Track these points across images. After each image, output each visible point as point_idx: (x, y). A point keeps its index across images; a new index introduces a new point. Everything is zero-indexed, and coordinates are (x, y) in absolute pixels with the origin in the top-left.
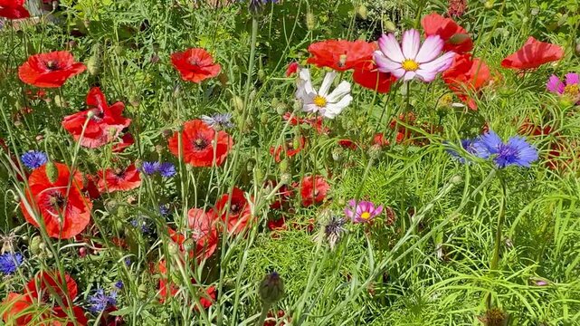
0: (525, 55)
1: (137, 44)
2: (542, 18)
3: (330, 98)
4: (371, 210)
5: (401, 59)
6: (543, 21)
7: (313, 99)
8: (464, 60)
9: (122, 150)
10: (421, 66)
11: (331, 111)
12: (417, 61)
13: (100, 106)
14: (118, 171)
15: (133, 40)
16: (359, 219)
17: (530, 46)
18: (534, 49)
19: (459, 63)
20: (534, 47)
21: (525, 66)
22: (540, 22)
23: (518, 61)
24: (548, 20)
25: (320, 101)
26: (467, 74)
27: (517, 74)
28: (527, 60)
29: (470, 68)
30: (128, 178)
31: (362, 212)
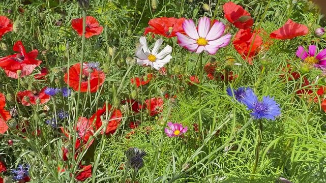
0: (284, 31)
1: (62, 10)
2: (300, 4)
3: (159, 56)
4: (181, 129)
5: (196, 37)
6: (300, 6)
7: (147, 56)
8: (246, 33)
9: (41, 78)
10: (209, 43)
11: (158, 65)
12: (207, 39)
13: (22, 52)
14: (35, 92)
15: (59, 8)
16: (173, 135)
17: (288, 25)
18: (290, 27)
19: (244, 34)
20: (290, 26)
21: (284, 37)
22: (299, 6)
23: (280, 34)
24: (303, 5)
25: (152, 58)
26: (249, 41)
27: (280, 42)
28: (286, 34)
29: (250, 38)
30: (41, 96)
31: (176, 130)
